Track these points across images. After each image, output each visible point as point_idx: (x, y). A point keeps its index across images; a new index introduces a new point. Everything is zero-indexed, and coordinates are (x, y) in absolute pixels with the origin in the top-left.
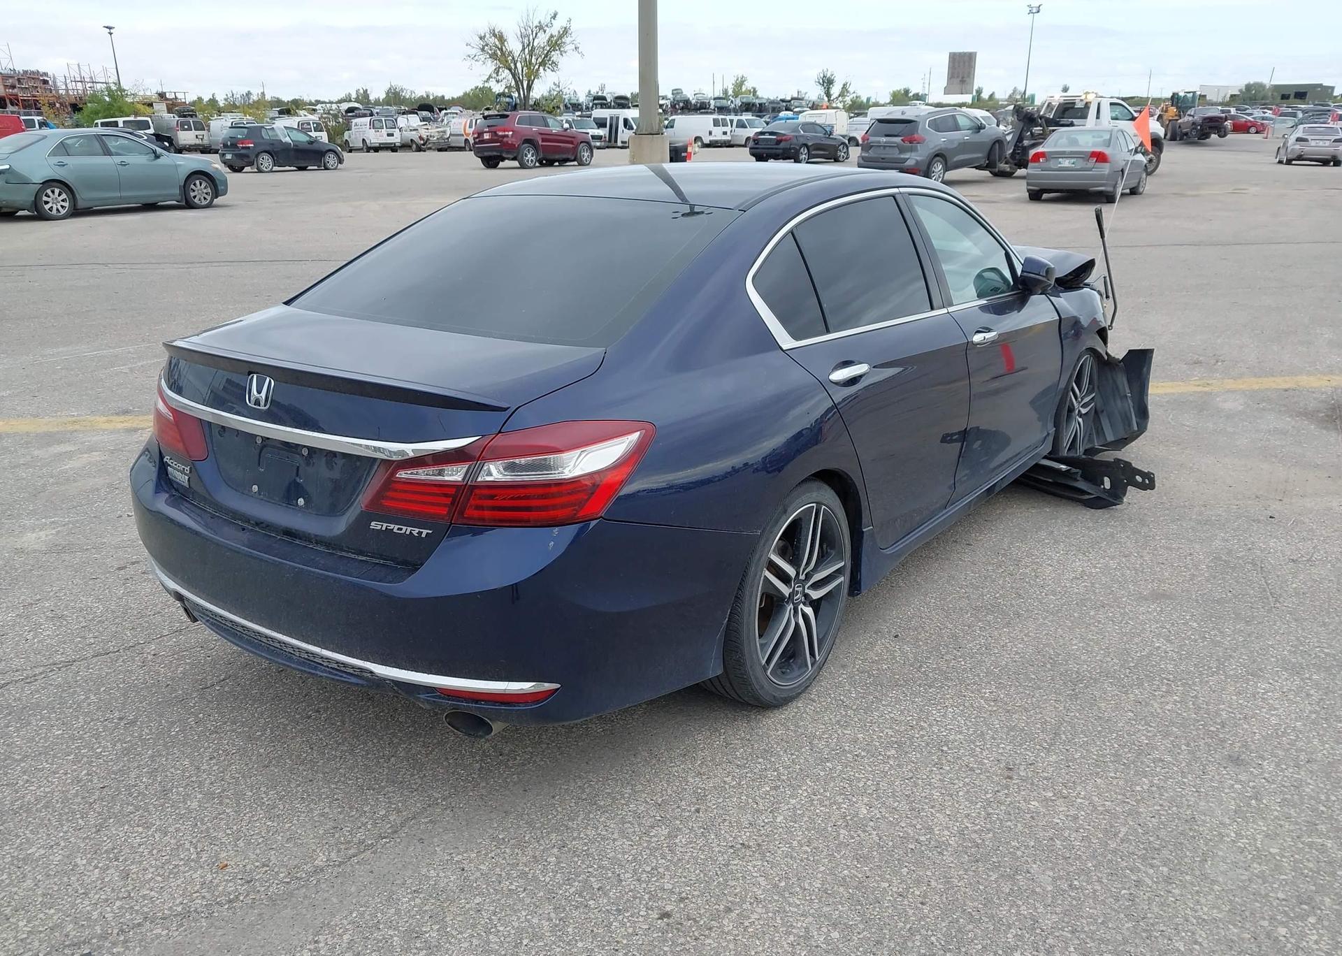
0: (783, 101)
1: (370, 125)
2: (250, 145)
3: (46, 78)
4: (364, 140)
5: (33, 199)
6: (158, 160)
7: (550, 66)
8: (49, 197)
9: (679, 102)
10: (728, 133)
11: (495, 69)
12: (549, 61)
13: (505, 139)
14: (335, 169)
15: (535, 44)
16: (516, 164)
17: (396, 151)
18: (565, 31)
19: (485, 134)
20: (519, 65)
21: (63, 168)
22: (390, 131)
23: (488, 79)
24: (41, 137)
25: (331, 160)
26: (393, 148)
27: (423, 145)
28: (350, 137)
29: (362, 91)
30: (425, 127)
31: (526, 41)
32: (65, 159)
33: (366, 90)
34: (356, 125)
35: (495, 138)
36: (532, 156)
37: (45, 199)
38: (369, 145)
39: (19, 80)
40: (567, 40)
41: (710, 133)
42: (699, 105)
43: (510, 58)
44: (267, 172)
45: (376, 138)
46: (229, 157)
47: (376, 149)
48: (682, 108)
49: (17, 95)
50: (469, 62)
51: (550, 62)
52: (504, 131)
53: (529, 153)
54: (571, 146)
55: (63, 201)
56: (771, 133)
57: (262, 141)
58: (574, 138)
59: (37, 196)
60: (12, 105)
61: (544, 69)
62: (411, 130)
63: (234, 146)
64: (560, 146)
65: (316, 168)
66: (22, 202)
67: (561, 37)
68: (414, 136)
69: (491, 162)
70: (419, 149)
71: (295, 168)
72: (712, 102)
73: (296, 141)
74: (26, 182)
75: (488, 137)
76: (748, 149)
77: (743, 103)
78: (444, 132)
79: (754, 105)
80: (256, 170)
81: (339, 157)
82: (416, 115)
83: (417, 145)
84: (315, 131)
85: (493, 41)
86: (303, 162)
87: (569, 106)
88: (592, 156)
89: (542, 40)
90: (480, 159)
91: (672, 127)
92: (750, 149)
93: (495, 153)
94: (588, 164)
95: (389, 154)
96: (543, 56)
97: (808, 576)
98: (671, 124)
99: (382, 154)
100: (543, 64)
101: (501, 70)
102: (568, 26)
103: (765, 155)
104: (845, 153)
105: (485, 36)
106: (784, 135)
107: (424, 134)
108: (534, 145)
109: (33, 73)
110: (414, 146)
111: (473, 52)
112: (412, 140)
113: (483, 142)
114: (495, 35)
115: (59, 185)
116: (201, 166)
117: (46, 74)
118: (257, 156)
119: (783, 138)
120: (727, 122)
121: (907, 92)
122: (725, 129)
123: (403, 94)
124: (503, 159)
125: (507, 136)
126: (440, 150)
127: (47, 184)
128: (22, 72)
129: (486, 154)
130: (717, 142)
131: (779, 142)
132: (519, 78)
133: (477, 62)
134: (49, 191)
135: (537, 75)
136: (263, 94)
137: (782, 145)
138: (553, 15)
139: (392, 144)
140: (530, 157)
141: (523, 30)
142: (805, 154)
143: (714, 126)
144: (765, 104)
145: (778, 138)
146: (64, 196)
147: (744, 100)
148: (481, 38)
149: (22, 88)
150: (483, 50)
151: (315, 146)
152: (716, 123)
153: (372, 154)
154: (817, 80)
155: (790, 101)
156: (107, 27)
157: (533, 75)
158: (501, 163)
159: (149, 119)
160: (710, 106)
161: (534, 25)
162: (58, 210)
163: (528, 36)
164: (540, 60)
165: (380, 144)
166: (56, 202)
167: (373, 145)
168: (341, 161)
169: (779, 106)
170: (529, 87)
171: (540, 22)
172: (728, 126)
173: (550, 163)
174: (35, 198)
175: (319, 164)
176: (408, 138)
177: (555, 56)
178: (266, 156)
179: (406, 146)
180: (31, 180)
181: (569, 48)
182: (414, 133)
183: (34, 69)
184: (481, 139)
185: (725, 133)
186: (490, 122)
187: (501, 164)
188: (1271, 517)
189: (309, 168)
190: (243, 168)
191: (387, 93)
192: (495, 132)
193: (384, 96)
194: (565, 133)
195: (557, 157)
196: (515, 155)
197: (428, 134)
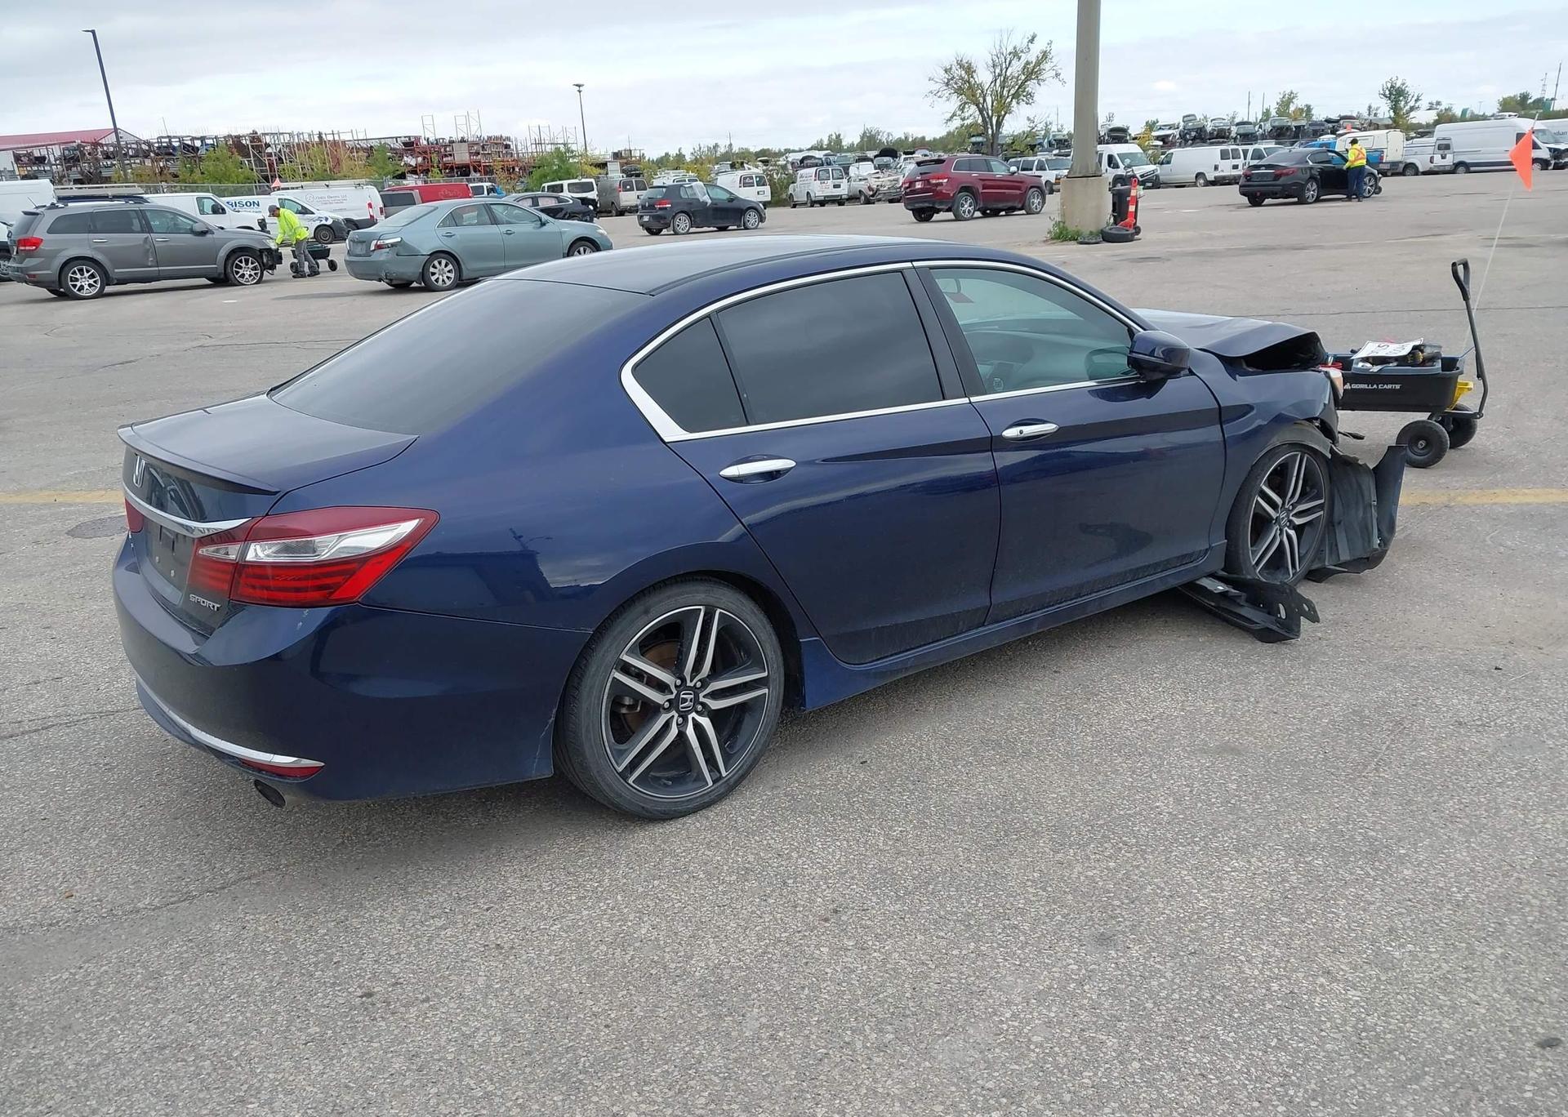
0: (1328, 121)
1: (815, 176)
2: (667, 206)
3: (508, 143)
4: (808, 193)
5: (421, 270)
6: (544, 227)
7: (1025, 98)
8: (436, 268)
9: (1190, 130)
10: (1240, 167)
11: (960, 106)
12: (1023, 91)
13: (939, 188)
14: (756, 228)
15: (1008, 74)
16: (950, 215)
17: (843, 205)
18: (1045, 55)
19: (917, 183)
20: (989, 99)
21: (449, 239)
22: (837, 182)
23: (952, 117)
24: (433, 208)
25: (752, 218)
26: (839, 201)
27: (873, 196)
28: (794, 190)
29: (834, 137)
30: (877, 176)
31: (998, 71)
32: (452, 230)
33: (839, 135)
34: (801, 177)
35: (929, 187)
36: (970, 206)
37: (432, 270)
38: (813, 199)
39: (483, 147)
40: (1046, 66)
41: (1216, 168)
42: (1215, 133)
43: (980, 91)
44: (683, 234)
45: (820, 190)
46: (646, 219)
47: (822, 203)
48: (1194, 139)
49: (480, 162)
50: (931, 98)
51: (1025, 94)
52: (938, 179)
53: (966, 202)
54: (1018, 192)
55: (449, 272)
56: (1268, 167)
57: (681, 200)
58: (1021, 182)
59: (425, 267)
60: (475, 172)
61: (1018, 103)
62: (860, 180)
63: (652, 207)
64: (1004, 193)
65: (735, 227)
66: (410, 274)
67: (1038, 63)
68: (863, 186)
69: (923, 214)
70: (868, 202)
71: (715, 229)
72: (1234, 129)
73: (715, 199)
74: (414, 254)
75: (920, 186)
76: (1238, 186)
77: (1274, 127)
78: (897, 180)
79: (1288, 128)
80: (672, 232)
81: (760, 215)
82: (870, 163)
83: (865, 196)
84: (757, 185)
85: (958, 72)
86: (721, 221)
87: (1054, 142)
88: (1044, 203)
89: (1016, 68)
90: (911, 212)
91: (1169, 163)
92: (1240, 187)
93: (927, 205)
94: (1038, 213)
95: (835, 208)
96: (1017, 87)
97: (705, 683)
98: (1168, 159)
99: (827, 208)
100: (1016, 96)
101: (967, 106)
102: (1048, 49)
103: (1258, 194)
104: (1371, 186)
105: (951, 69)
106: (1285, 167)
107: (874, 184)
108: (973, 193)
109: (497, 138)
110: (863, 198)
111: (936, 87)
112: (860, 191)
113: (914, 192)
114: (962, 66)
115: (446, 256)
116: (586, 232)
117: (508, 139)
118: (674, 217)
119: (1284, 171)
120: (1239, 154)
121: (1525, 97)
122: (1235, 162)
123: (879, 137)
124: (938, 211)
125: (941, 184)
126: (891, 201)
127: (435, 255)
128: (486, 138)
129: (917, 205)
130: (1224, 178)
131: (1277, 177)
132: (988, 114)
133: (940, 99)
134: (436, 263)
135: (1008, 111)
136: (731, 145)
137: (1282, 180)
138: (1030, 38)
139: (838, 196)
140: (967, 207)
141: (995, 58)
142: (1313, 191)
143: (1222, 159)
144: (1304, 126)
145: (1278, 172)
146: (450, 267)
147: (1276, 124)
148: (946, 71)
149: (485, 154)
150: (947, 84)
151: (735, 204)
152: (1224, 155)
153: (817, 209)
154: (1382, 92)
155: (1337, 121)
156: (577, 85)
157: (1002, 109)
158: (935, 215)
159: (592, 180)
160: (1230, 133)
161: (1008, 52)
162: (443, 281)
163: (1001, 65)
164: (1012, 92)
165: (825, 197)
166: (442, 273)
167: (817, 199)
168: (762, 219)
169: (1323, 128)
170: (999, 124)
171: (1015, 48)
172: (1240, 158)
173: (995, 213)
174: (423, 269)
175: (738, 223)
176: (857, 188)
177: (1031, 86)
178: (683, 217)
179: (853, 199)
180: (419, 251)
181: (1047, 75)
182: (863, 182)
183: (498, 134)
184: (912, 189)
185: (1235, 167)
186: (923, 169)
187: (936, 217)
188: (1496, 669)
189: (730, 228)
190: (661, 230)
191: (862, 138)
192: (928, 180)
193: (859, 140)
194: (1011, 178)
195: (1000, 206)
196: (949, 206)
197: (879, 183)
